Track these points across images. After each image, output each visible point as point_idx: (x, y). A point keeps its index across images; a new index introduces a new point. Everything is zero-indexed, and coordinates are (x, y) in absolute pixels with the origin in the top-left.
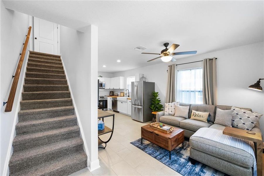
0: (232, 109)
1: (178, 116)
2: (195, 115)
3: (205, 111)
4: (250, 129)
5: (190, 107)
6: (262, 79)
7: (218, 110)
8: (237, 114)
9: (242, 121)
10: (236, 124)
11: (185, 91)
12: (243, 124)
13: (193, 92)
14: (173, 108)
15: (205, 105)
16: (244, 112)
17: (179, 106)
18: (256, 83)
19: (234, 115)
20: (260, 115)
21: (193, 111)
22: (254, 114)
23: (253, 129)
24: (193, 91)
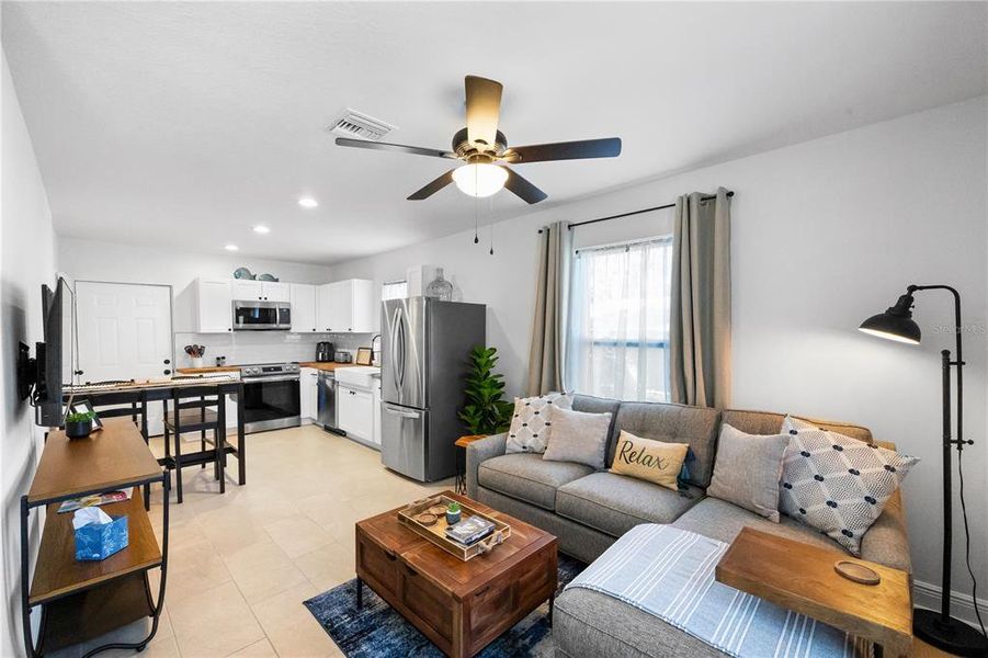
0: (785, 433)
1: (558, 456)
2: (628, 455)
3: (673, 436)
4: (858, 532)
5: (615, 415)
6: (921, 288)
7: (729, 432)
8: (803, 453)
9: (825, 491)
10: (798, 504)
11: (605, 344)
12: (829, 503)
13: (637, 349)
14: (543, 418)
15: (678, 408)
16: (835, 447)
17: (569, 411)
18: (893, 305)
19: (792, 459)
20: (905, 460)
21: (625, 436)
22: (882, 457)
23: (871, 531)
24: (636, 345)
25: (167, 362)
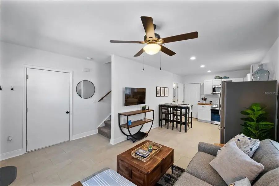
25: (199, 101)
